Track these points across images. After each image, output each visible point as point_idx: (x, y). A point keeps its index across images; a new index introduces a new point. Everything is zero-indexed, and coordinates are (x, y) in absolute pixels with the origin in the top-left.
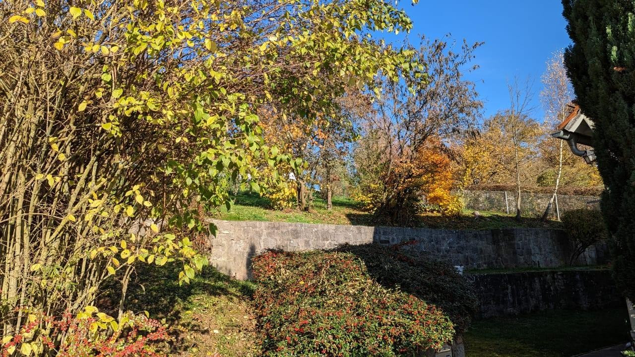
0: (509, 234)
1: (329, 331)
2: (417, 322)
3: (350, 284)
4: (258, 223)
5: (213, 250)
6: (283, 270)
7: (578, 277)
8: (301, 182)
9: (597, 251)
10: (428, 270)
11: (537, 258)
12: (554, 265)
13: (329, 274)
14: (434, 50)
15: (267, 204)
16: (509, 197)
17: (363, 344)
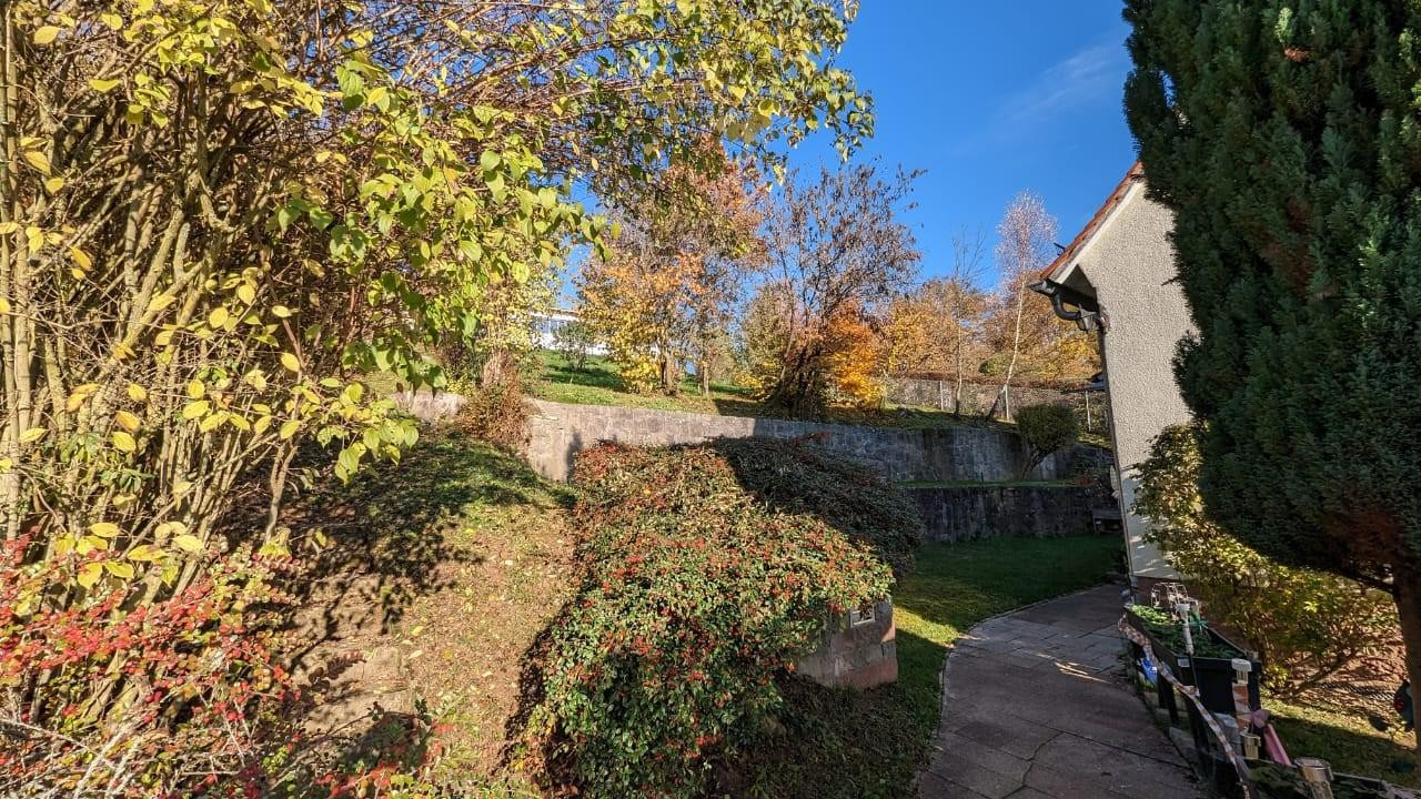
0: (946, 436)
1: (677, 577)
2: (832, 563)
3: (723, 495)
4: (601, 408)
5: (533, 442)
6: (620, 473)
7: (1034, 494)
8: (667, 354)
9: (1057, 462)
10: (845, 477)
11: (981, 469)
12: (1001, 478)
13: (688, 478)
14: (856, 178)
15: (619, 385)
16: (945, 390)
17: (735, 601)
